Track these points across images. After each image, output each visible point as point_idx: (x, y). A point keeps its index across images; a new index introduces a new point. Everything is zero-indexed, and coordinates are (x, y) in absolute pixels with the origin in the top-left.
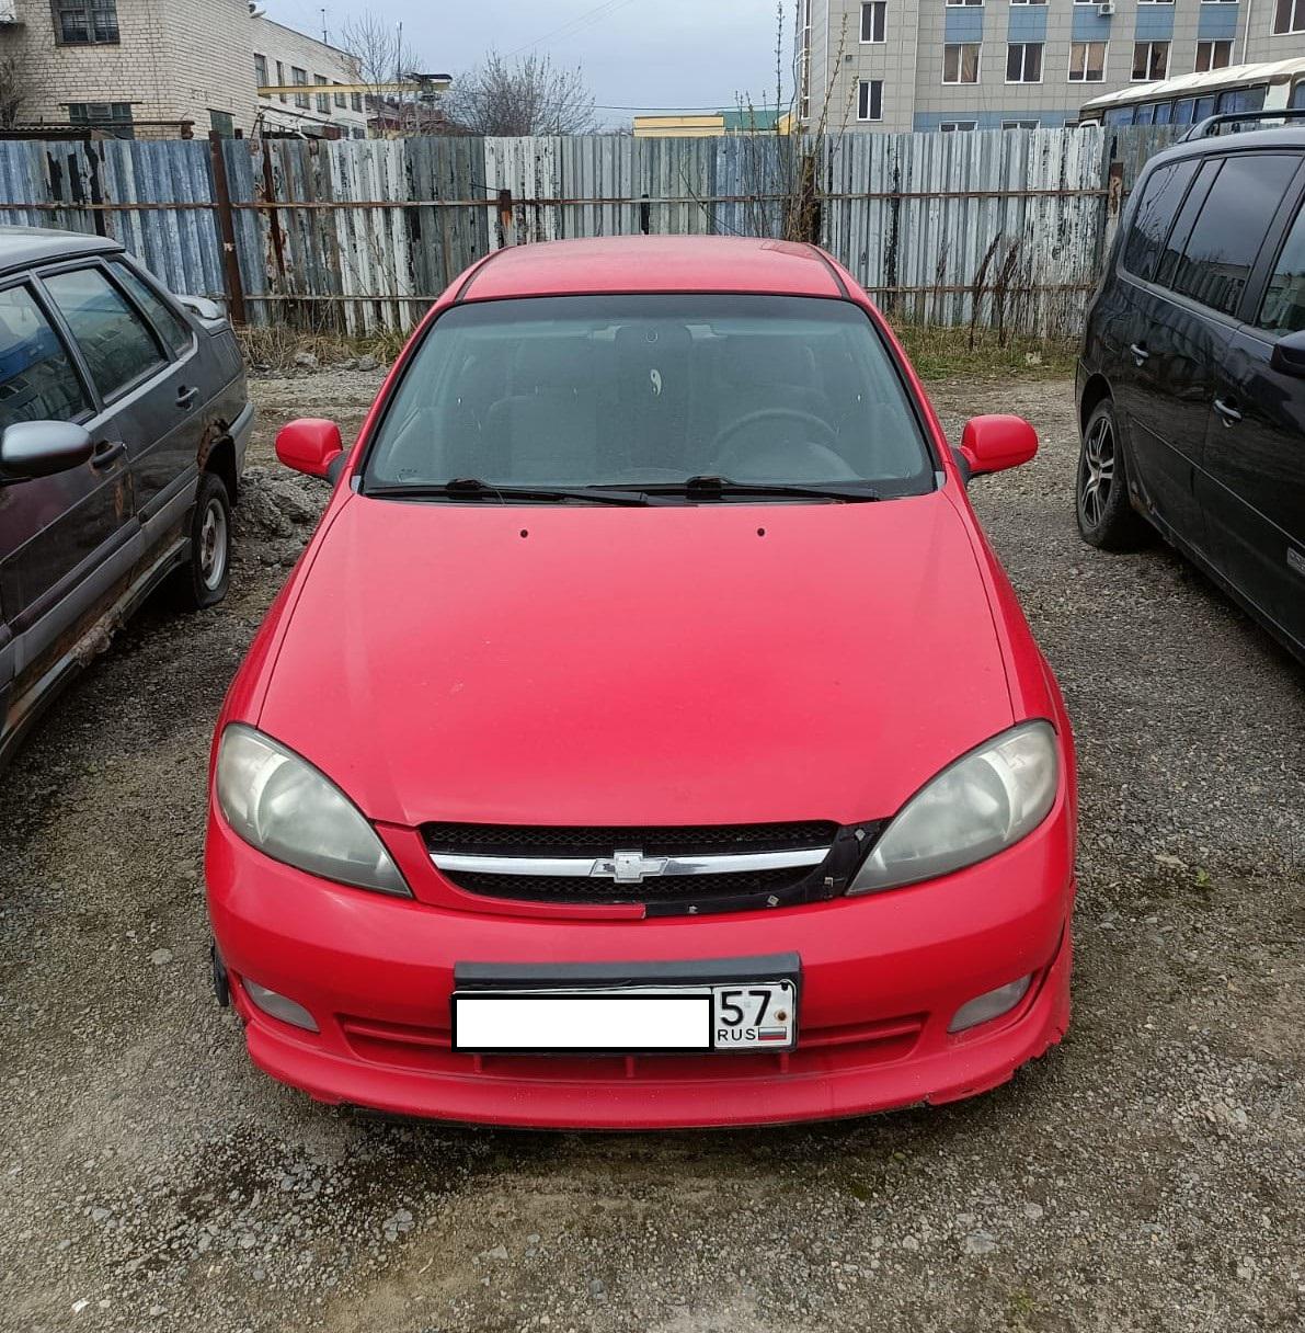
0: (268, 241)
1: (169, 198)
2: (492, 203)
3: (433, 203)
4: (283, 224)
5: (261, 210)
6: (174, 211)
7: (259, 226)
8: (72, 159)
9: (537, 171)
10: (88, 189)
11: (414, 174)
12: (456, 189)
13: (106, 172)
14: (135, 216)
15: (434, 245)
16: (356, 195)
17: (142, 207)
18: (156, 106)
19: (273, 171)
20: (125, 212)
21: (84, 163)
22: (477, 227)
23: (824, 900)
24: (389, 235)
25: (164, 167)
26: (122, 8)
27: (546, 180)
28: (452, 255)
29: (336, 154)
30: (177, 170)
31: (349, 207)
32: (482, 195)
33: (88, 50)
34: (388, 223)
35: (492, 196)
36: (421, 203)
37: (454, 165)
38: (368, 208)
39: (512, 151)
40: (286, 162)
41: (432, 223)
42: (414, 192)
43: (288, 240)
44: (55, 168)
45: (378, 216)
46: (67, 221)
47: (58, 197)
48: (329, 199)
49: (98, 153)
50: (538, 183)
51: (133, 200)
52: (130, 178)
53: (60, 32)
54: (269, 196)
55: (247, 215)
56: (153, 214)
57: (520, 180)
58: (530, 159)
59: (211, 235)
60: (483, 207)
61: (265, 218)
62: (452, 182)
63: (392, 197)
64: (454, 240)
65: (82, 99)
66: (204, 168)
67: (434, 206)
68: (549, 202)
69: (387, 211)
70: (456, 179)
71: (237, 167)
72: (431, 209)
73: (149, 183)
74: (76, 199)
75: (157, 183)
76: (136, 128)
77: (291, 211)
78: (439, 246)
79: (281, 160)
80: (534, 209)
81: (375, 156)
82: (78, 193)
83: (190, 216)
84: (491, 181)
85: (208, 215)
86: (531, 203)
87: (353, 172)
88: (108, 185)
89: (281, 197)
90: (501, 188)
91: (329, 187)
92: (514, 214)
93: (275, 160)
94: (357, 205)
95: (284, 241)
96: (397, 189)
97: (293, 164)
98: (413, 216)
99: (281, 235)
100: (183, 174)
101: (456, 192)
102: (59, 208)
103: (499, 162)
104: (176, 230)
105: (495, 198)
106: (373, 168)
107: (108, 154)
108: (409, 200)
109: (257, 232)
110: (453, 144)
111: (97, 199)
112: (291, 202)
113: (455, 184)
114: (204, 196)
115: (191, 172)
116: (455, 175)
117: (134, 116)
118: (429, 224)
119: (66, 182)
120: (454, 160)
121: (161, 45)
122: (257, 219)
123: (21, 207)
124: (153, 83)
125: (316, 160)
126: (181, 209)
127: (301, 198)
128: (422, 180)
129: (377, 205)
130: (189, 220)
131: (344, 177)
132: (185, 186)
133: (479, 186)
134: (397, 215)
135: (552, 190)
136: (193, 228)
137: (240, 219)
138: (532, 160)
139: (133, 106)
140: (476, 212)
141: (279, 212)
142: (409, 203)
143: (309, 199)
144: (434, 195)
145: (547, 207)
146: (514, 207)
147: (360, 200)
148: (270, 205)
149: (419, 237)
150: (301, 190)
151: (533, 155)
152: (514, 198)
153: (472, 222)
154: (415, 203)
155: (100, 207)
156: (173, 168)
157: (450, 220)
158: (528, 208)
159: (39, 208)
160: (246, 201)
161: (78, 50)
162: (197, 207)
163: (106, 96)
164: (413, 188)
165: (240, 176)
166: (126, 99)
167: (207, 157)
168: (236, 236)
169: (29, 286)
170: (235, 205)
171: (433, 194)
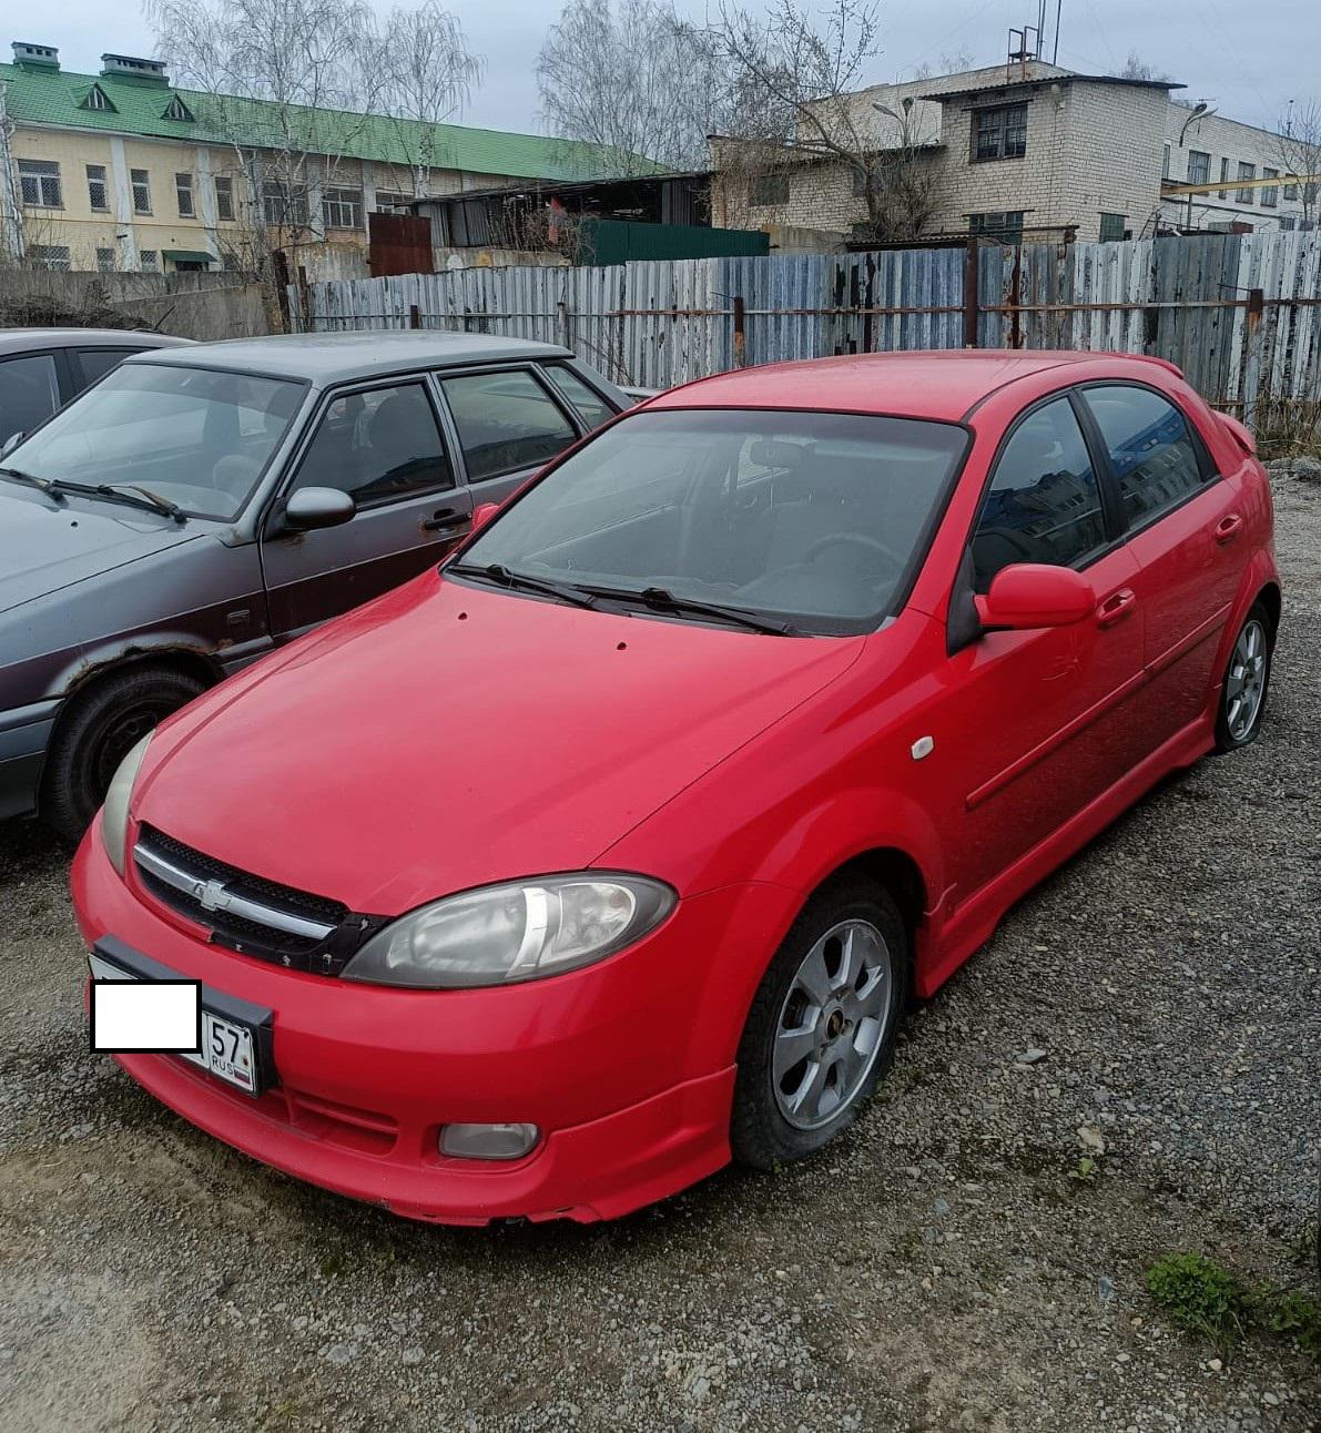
0: (1007, 342)
1: (927, 303)
2: (1241, 303)
3: (1174, 305)
4: (1023, 327)
5: (1005, 312)
6: (930, 314)
7: (1001, 329)
8: (855, 269)
9: (1300, 268)
10: (863, 296)
11: (1158, 275)
12: (1202, 290)
13: (880, 278)
14: (897, 319)
15: (1170, 347)
16: (1097, 297)
17: (903, 311)
18: (1047, 212)
19: (1021, 275)
20: (890, 316)
21: (864, 274)
22: (1220, 330)
23: (320, 974)
24: (1124, 337)
25: (927, 275)
26: (1031, 124)
27: (1308, 276)
28: (1189, 358)
29: (1083, 257)
30: (938, 276)
31: (1087, 309)
32: (1232, 294)
33: (996, 165)
34: (1125, 326)
35: (1242, 296)
36: (1162, 305)
37: (1203, 264)
38: (1106, 310)
39: (1271, 248)
40: (1034, 268)
41: (1171, 325)
42: (1156, 294)
43: (1025, 341)
44: (841, 277)
45: (1116, 317)
46: (843, 324)
47: (839, 303)
48: (1070, 302)
49: (875, 263)
50: (1299, 280)
51: (897, 306)
52: (898, 285)
53: (976, 151)
54: (1014, 300)
55: (992, 318)
56: (912, 317)
57: (1278, 278)
58: (1291, 256)
59: (958, 337)
60: (1229, 309)
61: (1008, 321)
62: (1199, 281)
63: (1133, 300)
64: (1192, 343)
65: (982, 210)
66: (961, 274)
67: (1175, 308)
68: (1307, 302)
69: (1126, 313)
70: (1203, 280)
71: (990, 272)
72: (1172, 310)
73: (913, 289)
74: (853, 305)
75: (920, 289)
76: (1025, 234)
77: (1033, 314)
78: (1176, 349)
79: (1030, 264)
80: (1289, 309)
81: (1120, 259)
82: (855, 300)
83: (943, 319)
84: (1243, 280)
85: (958, 318)
86: (1286, 303)
87: (1097, 274)
88: (880, 291)
89: (1025, 300)
90: (1255, 287)
91: (1072, 290)
92: (1265, 316)
93: (1024, 265)
94: (1096, 308)
95: (1022, 342)
96: (1139, 290)
97: (1040, 268)
98: (1152, 318)
99: (1020, 335)
100: (943, 281)
101: (1202, 293)
102: (838, 312)
103: (1256, 260)
104: (929, 331)
105: (1244, 299)
106: (1117, 269)
107: (884, 264)
108: (1150, 302)
109: (999, 334)
110: (1206, 243)
111: (869, 305)
112: (1034, 304)
113: (1202, 285)
114: (957, 301)
115: (949, 279)
116: (1203, 275)
117: (1025, 223)
118: (1168, 326)
119: (847, 291)
120: (1204, 260)
121: (1061, 155)
122: (1001, 321)
123: (810, 312)
124: (1048, 191)
125: (1062, 264)
126: (935, 314)
127: (1044, 301)
128: (1167, 280)
129: (1116, 307)
130: (941, 323)
131: (1087, 279)
132: (943, 291)
133: (1229, 286)
134: (1136, 318)
135: (1313, 288)
136: (943, 330)
137: (985, 321)
138: (1295, 256)
139: (1025, 214)
140: (1221, 313)
141: (1021, 315)
142: (1150, 305)
143: (1051, 301)
144: (1178, 295)
145: (1305, 308)
146: (1265, 308)
147: (1099, 303)
148: (1013, 308)
149: (1155, 339)
150: (1044, 292)
151: (1295, 250)
152: (1266, 297)
153: (1215, 324)
154: (1156, 305)
155: (870, 311)
156: (935, 275)
157: (1192, 320)
158: (1282, 308)
159: (824, 312)
160: (992, 304)
161: (986, 166)
162: (950, 311)
163: (1004, 206)
164: (1155, 290)
165: (991, 281)
166: (1021, 207)
167: (964, 263)
168: (979, 338)
169: (423, 383)
170: (982, 309)
171: (1176, 295)
